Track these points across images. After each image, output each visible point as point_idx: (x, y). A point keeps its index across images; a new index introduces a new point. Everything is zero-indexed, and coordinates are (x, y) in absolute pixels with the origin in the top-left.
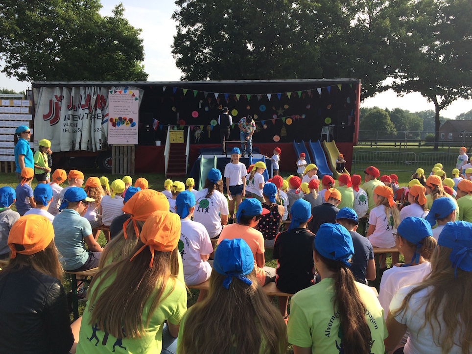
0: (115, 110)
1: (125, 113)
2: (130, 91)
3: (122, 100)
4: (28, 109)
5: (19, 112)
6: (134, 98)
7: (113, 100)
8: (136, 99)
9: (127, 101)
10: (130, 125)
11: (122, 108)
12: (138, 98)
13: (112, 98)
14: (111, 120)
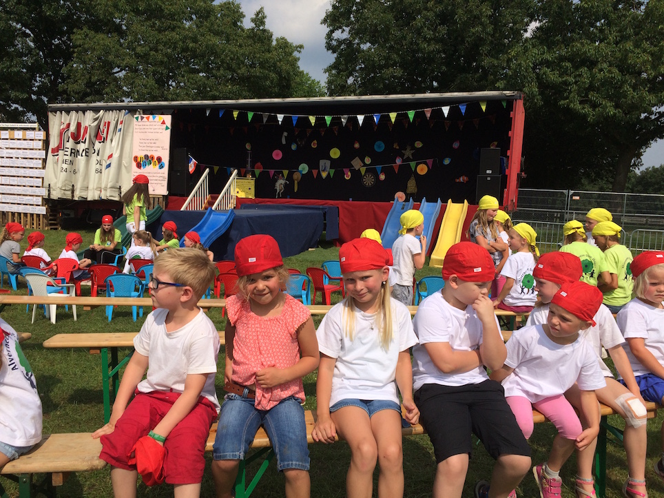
0: (141, 145)
1: (152, 149)
2: (159, 118)
3: (150, 130)
4: (41, 143)
5: (32, 148)
6: (164, 126)
7: (139, 130)
8: (167, 128)
9: (155, 131)
10: (158, 166)
11: (149, 141)
12: (169, 126)
13: (138, 127)
14: (136, 158)
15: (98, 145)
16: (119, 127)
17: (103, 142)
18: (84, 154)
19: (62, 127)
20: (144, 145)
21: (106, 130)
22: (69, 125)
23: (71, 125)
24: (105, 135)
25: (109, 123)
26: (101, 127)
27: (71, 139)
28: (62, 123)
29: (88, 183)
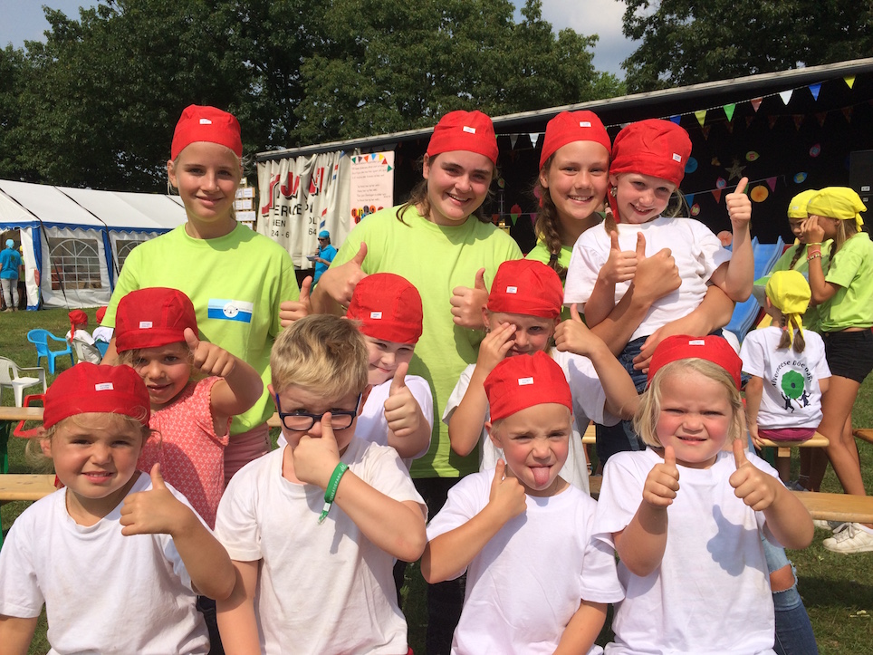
0: (360, 194)
1: (373, 198)
2: (380, 156)
3: (369, 174)
4: (250, 202)
5: (241, 209)
6: (386, 166)
7: (357, 175)
8: (389, 168)
9: (375, 174)
11: (368, 188)
12: (392, 166)
13: (355, 171)
14: (354, 212)
15: (311, 199)
16: (334, 173)
17: (317, 194)
18: (295, 212)
19: (272, 180)
20: (364, 193)
21: (319, 179)
22: (279, 177)
23: (281, 177)
24: (318, 186)
25: (323, 169)
26: (314, 176)
27: (281, 195)
28: (272, 175)
29: (301, 248)
